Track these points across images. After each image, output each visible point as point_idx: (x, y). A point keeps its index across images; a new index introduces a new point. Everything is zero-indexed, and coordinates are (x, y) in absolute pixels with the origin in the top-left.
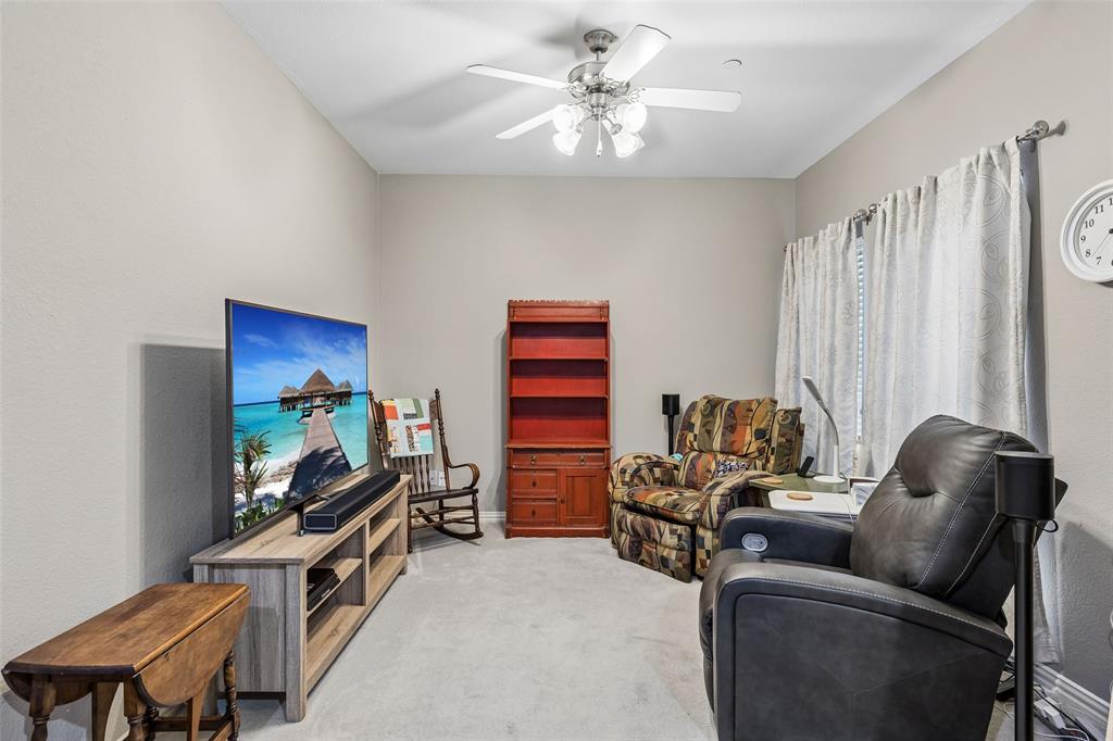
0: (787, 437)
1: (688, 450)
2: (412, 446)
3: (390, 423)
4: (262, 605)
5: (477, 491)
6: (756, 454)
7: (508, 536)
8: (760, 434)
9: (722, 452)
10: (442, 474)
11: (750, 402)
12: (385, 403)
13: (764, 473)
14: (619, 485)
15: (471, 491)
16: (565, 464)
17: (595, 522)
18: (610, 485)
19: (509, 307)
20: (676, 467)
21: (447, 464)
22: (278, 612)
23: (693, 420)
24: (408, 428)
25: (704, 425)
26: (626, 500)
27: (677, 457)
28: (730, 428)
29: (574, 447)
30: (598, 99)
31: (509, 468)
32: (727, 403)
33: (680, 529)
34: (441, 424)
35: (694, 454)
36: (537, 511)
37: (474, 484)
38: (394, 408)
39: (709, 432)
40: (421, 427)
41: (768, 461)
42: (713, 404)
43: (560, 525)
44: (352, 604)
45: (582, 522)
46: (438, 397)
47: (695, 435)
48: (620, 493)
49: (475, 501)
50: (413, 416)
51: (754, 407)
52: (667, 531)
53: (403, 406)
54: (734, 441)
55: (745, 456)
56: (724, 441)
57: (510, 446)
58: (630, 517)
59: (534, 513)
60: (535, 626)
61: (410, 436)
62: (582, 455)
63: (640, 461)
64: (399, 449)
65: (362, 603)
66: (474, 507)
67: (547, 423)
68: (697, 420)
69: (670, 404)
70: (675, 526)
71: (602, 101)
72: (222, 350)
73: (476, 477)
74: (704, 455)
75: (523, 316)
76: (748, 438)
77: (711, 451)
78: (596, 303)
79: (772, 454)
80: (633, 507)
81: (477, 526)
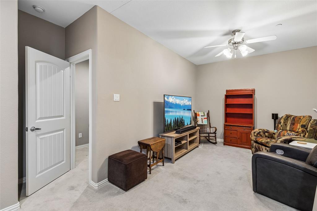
0: (314, 128)
1: (279, 129)
2: (202, 122)
3: (198, 117)
4: (168, 143)
5: (216, 133)
6: (301, 132)
7: (224, 145)
8: (303, 126)
9: (290, 131)
10: (209, 129)
11: (301, 117)
12: (197, 113)
13: (300, 137)
14: (253, 136)
15: (215, 133)
16: (240, 130)
17: (248, 145)
18: (251, 136)
19: (226, 91)
20: (274, 134)
21: (210, 127)
22: (171, 145)
23: (281, 121)
24: (202, 118)
25: (284, 122)
26: (254, 140)
27: (276, 131)
28: (293, 124)
29: (242, 125)
30: (235, 45)
31: (224, 129)
32: (293, 117)
33: (268, 148)
34: (209, 118)
35: (281, 130)
36: (232, 140)
37: (215, 132)
38: (199, 114)
39: (286, 125)
40: (205, 118)
41: (305, 134)
42: (288, 117)
43: (238, 144)
44: (186, 149)
45: (244, 145)
46: (209, 112)
47: (281, 125)
48: (253, 138)
49: (215, 135)
50: (203, 116)
51: (301, 118)
52: (264, 149)
53: (201, 114)
54: (294, 128)
55: (297, 132)
56: (290, 127)
57: (226, 124)
58: (255, 144)
59: (231, 140)
60: (222, 162)
61: (202, 120)
62: (244, 128)
63: (260, 131)
64: (200, 122)
65: (187, 149)
66: (215, 137)
67: (236, 119)
68: (282, 121)
69: (275, 117)
70: (266, 148)
71: (236, 46)
72: (163, 102)
73: (216, 130)
74: (284, 131)
75: (230, 94)
76: (298, 127)
77: (286, 130)
78: (251, 89)
79: (307, 132)
80: (256, 142)
81: (216, 141)
